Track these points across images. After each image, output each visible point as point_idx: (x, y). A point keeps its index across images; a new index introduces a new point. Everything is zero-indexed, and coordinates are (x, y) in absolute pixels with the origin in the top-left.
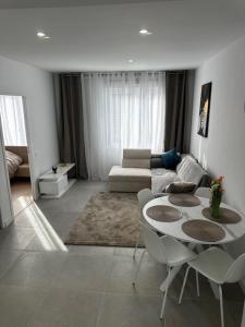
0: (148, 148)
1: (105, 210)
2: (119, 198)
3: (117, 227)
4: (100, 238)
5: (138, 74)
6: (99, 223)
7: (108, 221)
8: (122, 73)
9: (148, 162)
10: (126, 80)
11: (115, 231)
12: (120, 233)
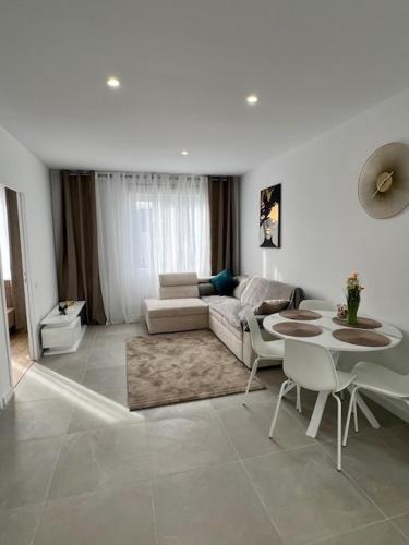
0: (191, 271)
1: (159, 357)
2: (169, 340)
3: (194, 374)
4: (181, 391)
5: (174, 177)
6: (163, 374)
7: (175, 370)
8: (153, 175)
9: (196, 288)
10: (159, 185)
11: (195, 379)
12: (205, 381)
